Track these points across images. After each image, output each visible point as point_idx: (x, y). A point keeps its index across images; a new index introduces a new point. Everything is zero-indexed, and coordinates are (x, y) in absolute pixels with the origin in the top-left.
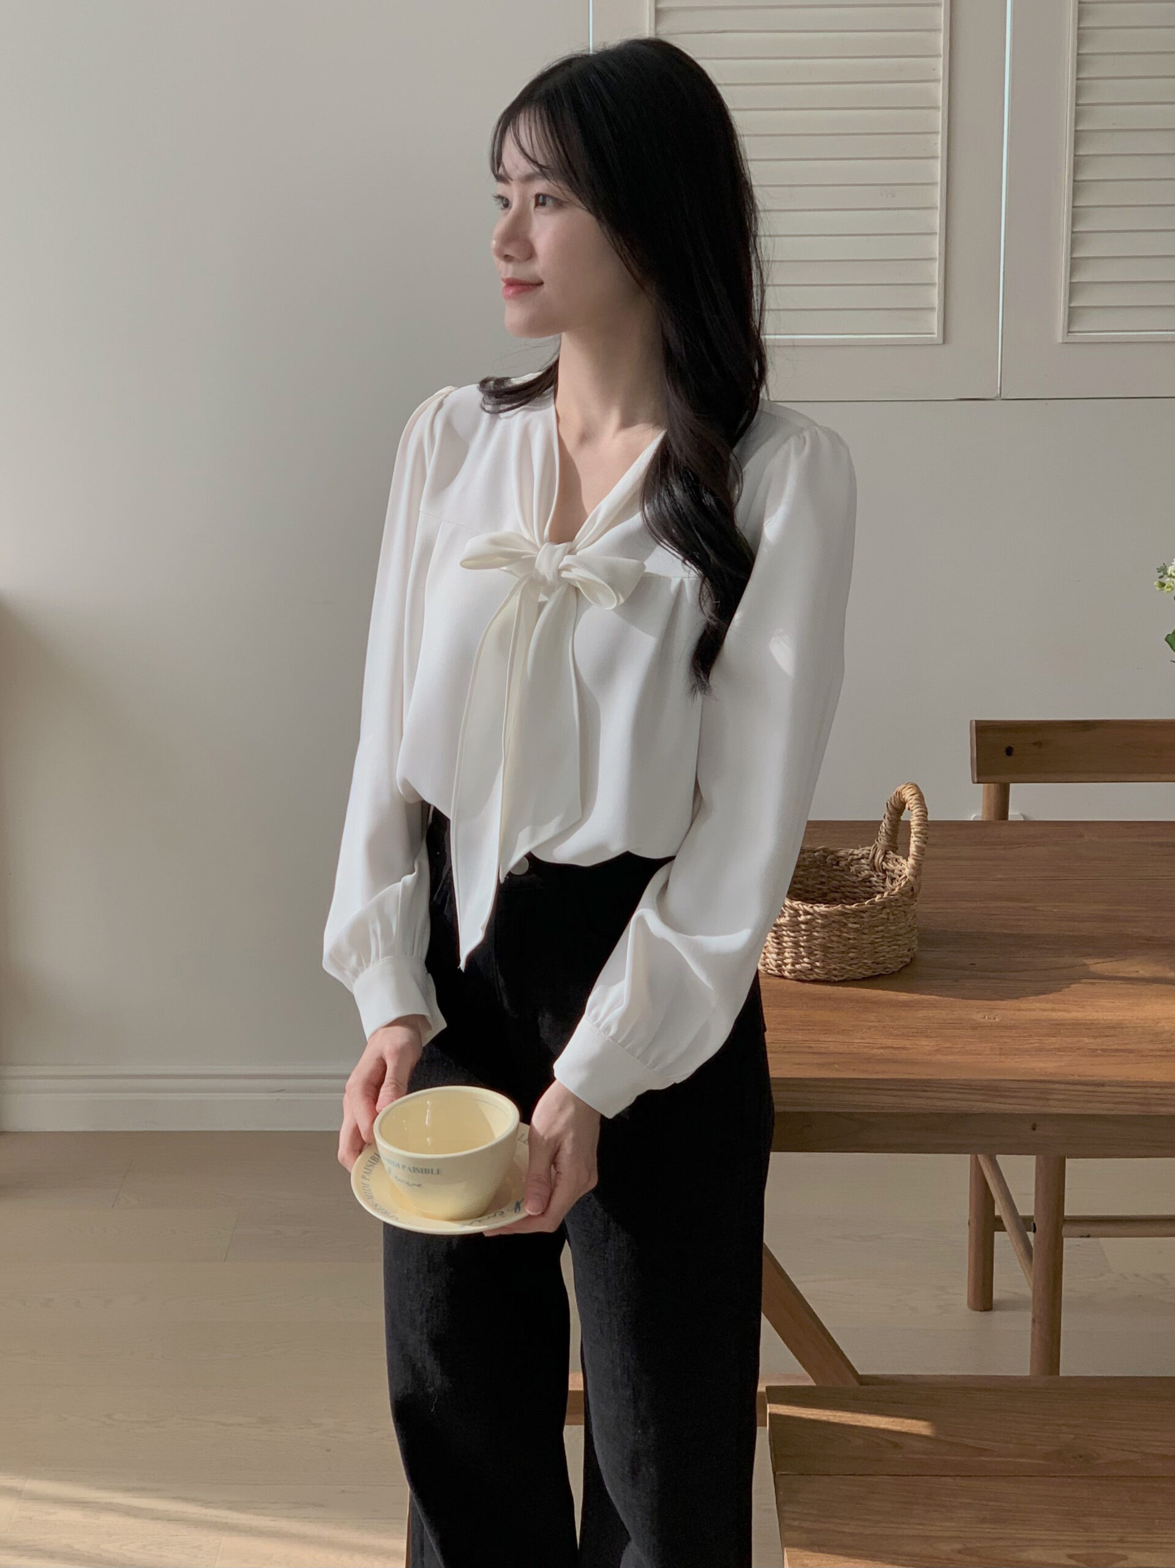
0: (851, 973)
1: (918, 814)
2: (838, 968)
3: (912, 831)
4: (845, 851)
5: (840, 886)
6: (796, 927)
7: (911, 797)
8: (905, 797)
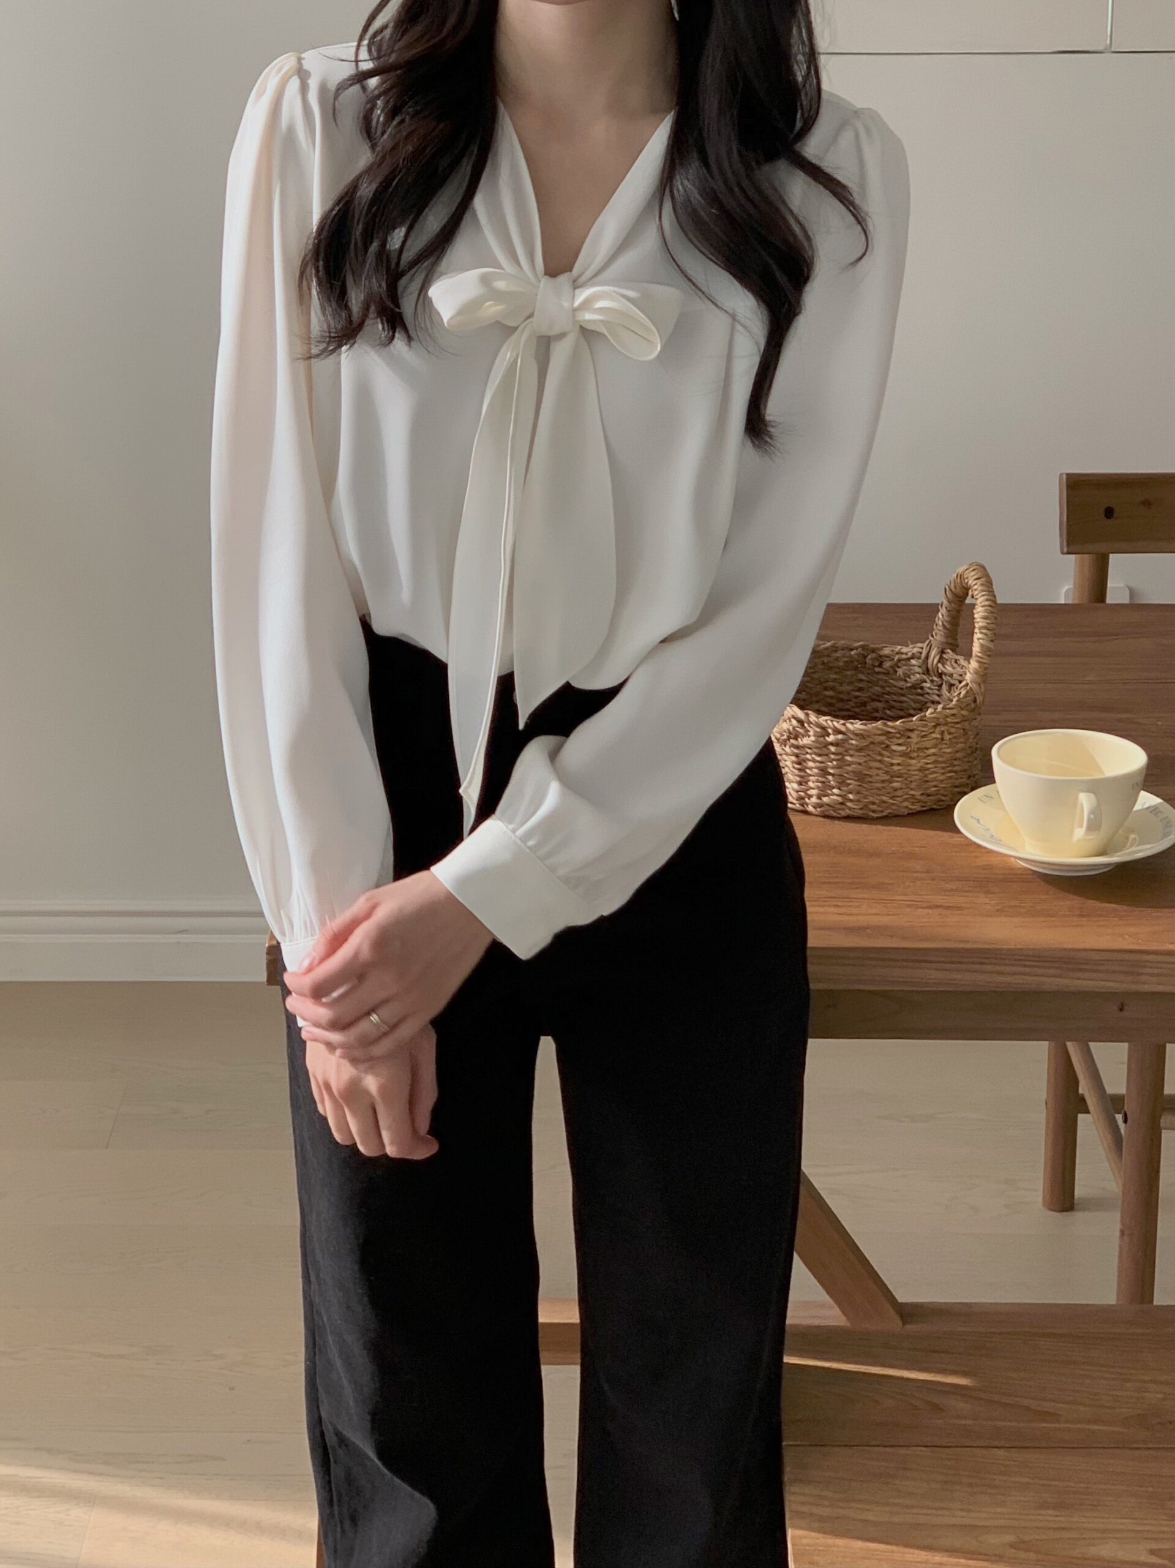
0: (894, 807)
1: (983, 603)
2: (877, 801)
3: (976, 625)
4: (891, 649)
5: (883, 693)
6: (824, 749)
7: (974, 583)
8: (968, 582)
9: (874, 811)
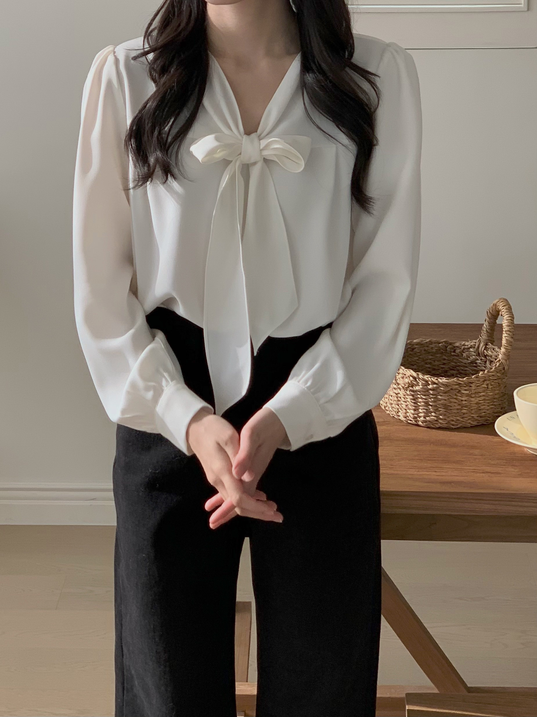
0: (464, 423)
1: (507, 318)
2: (455, 420)
3: (504, 329)
4: (460, 343)
5: (456, 366)
6: (426, 392)
7: (503, 308)
8: (499, 308)
9: (453, 425)
